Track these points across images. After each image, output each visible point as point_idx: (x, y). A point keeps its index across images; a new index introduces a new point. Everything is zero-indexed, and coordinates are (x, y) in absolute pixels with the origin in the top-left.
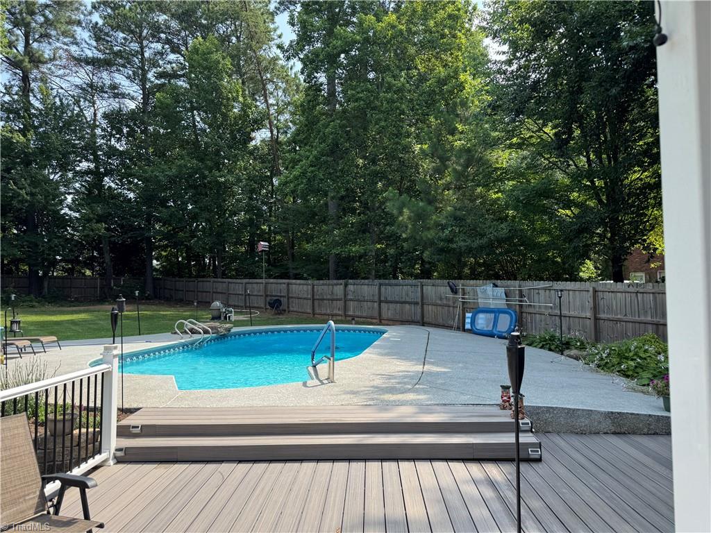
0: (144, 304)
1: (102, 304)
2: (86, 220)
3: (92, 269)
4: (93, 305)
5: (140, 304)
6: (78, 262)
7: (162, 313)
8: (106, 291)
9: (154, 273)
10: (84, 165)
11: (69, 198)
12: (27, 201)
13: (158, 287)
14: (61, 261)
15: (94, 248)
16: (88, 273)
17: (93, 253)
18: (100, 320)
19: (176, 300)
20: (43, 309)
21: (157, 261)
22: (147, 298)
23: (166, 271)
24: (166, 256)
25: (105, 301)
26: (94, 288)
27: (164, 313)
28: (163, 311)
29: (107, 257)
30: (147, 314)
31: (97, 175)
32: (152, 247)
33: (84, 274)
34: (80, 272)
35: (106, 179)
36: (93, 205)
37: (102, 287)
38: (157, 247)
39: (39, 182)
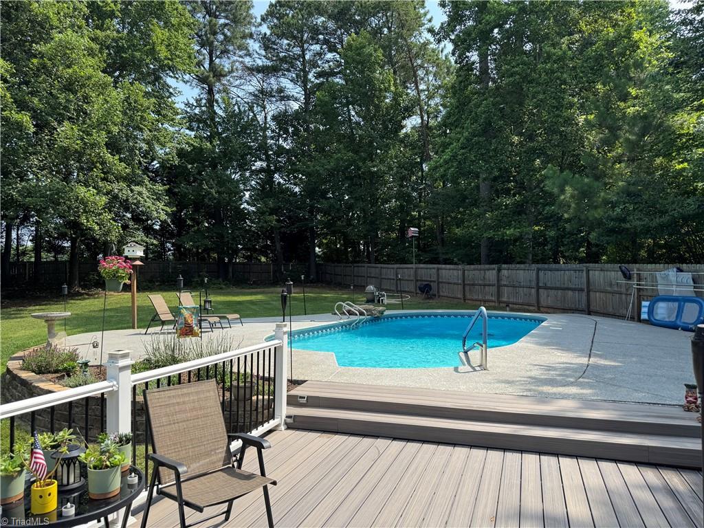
0: (309, 287)
1: (274, 287)
2: (260, 213)
3: (266, 256)
4: (267, 287)
5: (305, 287)
6: (255, 250)
7: (324, 295)
8: (278, 275)
9: (317, 259)
10: (258, 164)
11: (247, 194)
12: (215, 199)
13: (320, 272)
14: (242, 249)
15: (268, 238)
16: (263, 259)
17: (267, 242)
18: (273, 300)
19: (335, 283)
20: (229, 290)
21: (319, 248)
22: (311, 282)
23: (327, 257)
24: (326, 244)
25: (277, 285)
26: (268, 272)
27: (326, 295)
29: (278, 246)
30: (311, 296)
31: (269, 172)
32: (315, 236)
33: (260, 260)
34: (257, 259)
35: (276, 175)
36: (267, 199)
37: (275, 272)
38: (319, 236)
39: (224, 182)
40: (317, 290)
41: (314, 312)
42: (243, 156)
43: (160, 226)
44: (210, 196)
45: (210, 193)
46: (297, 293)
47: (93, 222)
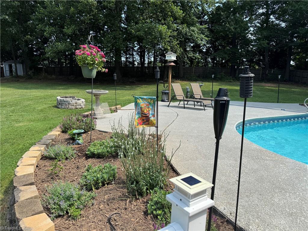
0: (283, 84)
1: (261, 83)
2: (258, 39)
3: (259, 66)
4: (257, 83)
5: (281, 83)
6: (253, 62)
7: (293, 90)
8: (264, 76)
9: (291, 68)
10: (261, 11)
11: (252, 29)
12: (233, 32)
13: (292, 75)
14: (246, 61)
15: (261, 55)
16: (257, 67)
17: (260, 57)
18: (258, 91)
19: (301, 83)
20: (234, 83)
21: (293, 61)
22: (285, 81)
23: (297, 67)
24: (299, 59)
25: (263, 81)
26: (259, 74)
27: (294, 90)
28: (293, 89)
29: (267, 60)
30: (284, 90)
31: (267, 15)
32: (291, 54)
33: (255, 68)
34: (253, 67)
35: (271, 17)
36: (263, 31)
37: (263, 74)
38: (294, 54)
39: (238, 22)
40: (288, 86)
41: (285, 101)
42: (252, 7)
43: (206, 49)
44: (230, 30)
45: (230, 29)
46: (274, 87)
47: (168, 45)
